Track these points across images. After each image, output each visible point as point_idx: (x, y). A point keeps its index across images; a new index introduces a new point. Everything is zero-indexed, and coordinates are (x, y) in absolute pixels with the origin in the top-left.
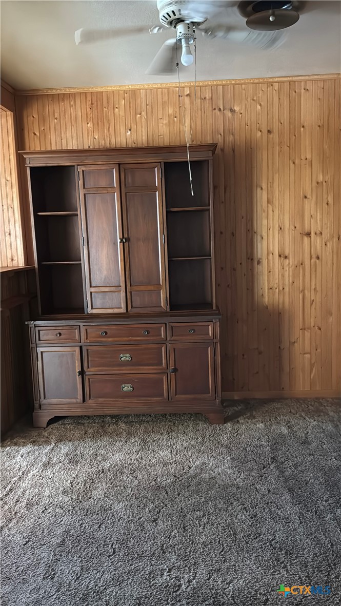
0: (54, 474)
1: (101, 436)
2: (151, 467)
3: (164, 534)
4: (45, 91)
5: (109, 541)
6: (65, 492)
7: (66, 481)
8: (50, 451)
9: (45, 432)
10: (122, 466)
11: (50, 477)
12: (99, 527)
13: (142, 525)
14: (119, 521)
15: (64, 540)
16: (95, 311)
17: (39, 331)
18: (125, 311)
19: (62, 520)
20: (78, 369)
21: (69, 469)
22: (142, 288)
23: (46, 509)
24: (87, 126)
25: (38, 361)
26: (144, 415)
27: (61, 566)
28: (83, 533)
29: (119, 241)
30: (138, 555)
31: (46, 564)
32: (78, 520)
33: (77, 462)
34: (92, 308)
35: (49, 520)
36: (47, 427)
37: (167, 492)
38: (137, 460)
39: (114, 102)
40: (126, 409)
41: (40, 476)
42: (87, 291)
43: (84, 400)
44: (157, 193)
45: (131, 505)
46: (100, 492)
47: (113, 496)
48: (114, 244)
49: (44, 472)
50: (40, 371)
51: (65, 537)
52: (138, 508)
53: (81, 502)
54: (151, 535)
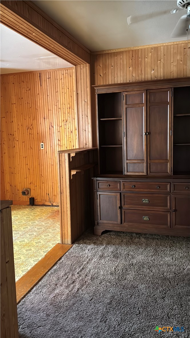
0: (105, 262)
1: (131, 244)
2: (160, 266)
3: (169, 307)
4: (107, 51)
5: (136, 306)
6: (111, 274)
7: (112, 268)
8: (103, 249)
9: (100, 238)
10: (143, 263)
11: (103, 264)
12: (131, 297)
13: (155, 299)
14: (142, 295)
15: (111, 301)
16: (129, 174)
17: (99, 183)
18: (146, 174)
19: (110, 290)
20: (119, 205)
21: (113, 261)
22: (157, 161)
23: (101, 282)
24: (129, 69)
25: (97, 199)
26: (155, 235)
27: (110, 316)
28: (121, 299)
29: (144, 134)
30: (153, 317)
31: (102, 314)
32: (119, 290)
33: (118, 257)
34: (127, 172)
35: (103, 288)
36: (101, 235)
37: (170, 282)
38: (152, 261)
39: (145, 55)
40: (145, 230)
41: (98, 263)
42: (125, 162)
43: (121, 223)
44: (168, 105)
45: (149, 287)
46: (131, 277)
47: (138, 280)
48: (141, 135)
49: (100, 260)
50: (98, 205)
51: (112, 299)
52: (153, 289)
53: (120, 281)
54: (161, 306)
